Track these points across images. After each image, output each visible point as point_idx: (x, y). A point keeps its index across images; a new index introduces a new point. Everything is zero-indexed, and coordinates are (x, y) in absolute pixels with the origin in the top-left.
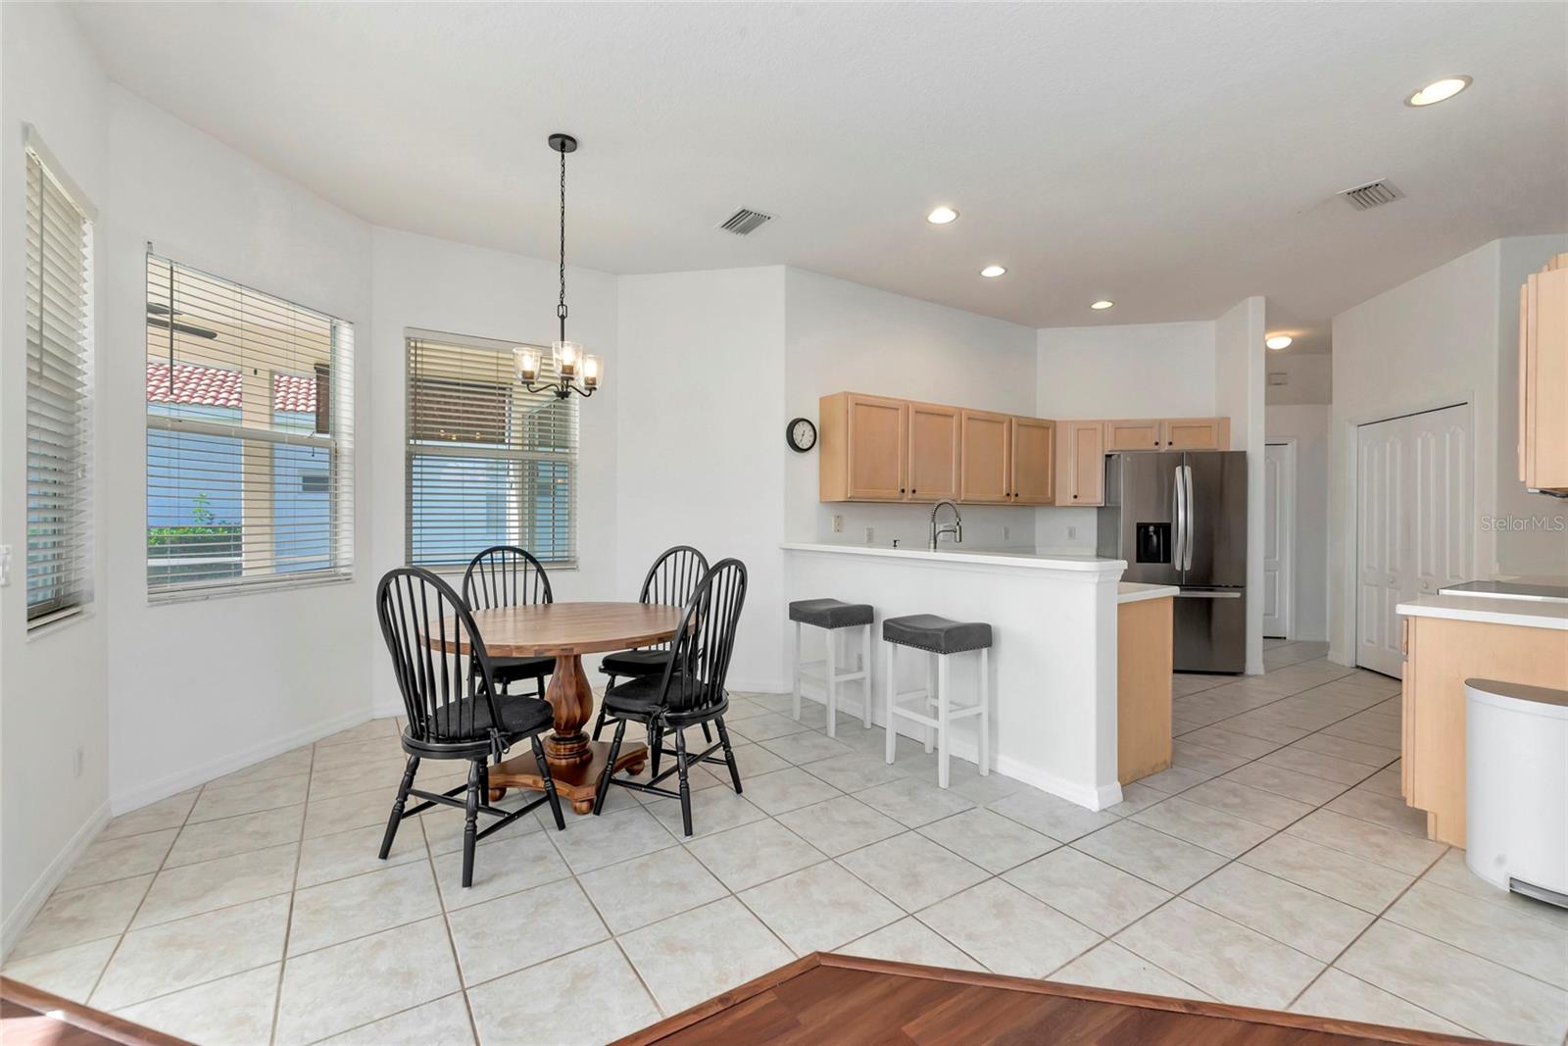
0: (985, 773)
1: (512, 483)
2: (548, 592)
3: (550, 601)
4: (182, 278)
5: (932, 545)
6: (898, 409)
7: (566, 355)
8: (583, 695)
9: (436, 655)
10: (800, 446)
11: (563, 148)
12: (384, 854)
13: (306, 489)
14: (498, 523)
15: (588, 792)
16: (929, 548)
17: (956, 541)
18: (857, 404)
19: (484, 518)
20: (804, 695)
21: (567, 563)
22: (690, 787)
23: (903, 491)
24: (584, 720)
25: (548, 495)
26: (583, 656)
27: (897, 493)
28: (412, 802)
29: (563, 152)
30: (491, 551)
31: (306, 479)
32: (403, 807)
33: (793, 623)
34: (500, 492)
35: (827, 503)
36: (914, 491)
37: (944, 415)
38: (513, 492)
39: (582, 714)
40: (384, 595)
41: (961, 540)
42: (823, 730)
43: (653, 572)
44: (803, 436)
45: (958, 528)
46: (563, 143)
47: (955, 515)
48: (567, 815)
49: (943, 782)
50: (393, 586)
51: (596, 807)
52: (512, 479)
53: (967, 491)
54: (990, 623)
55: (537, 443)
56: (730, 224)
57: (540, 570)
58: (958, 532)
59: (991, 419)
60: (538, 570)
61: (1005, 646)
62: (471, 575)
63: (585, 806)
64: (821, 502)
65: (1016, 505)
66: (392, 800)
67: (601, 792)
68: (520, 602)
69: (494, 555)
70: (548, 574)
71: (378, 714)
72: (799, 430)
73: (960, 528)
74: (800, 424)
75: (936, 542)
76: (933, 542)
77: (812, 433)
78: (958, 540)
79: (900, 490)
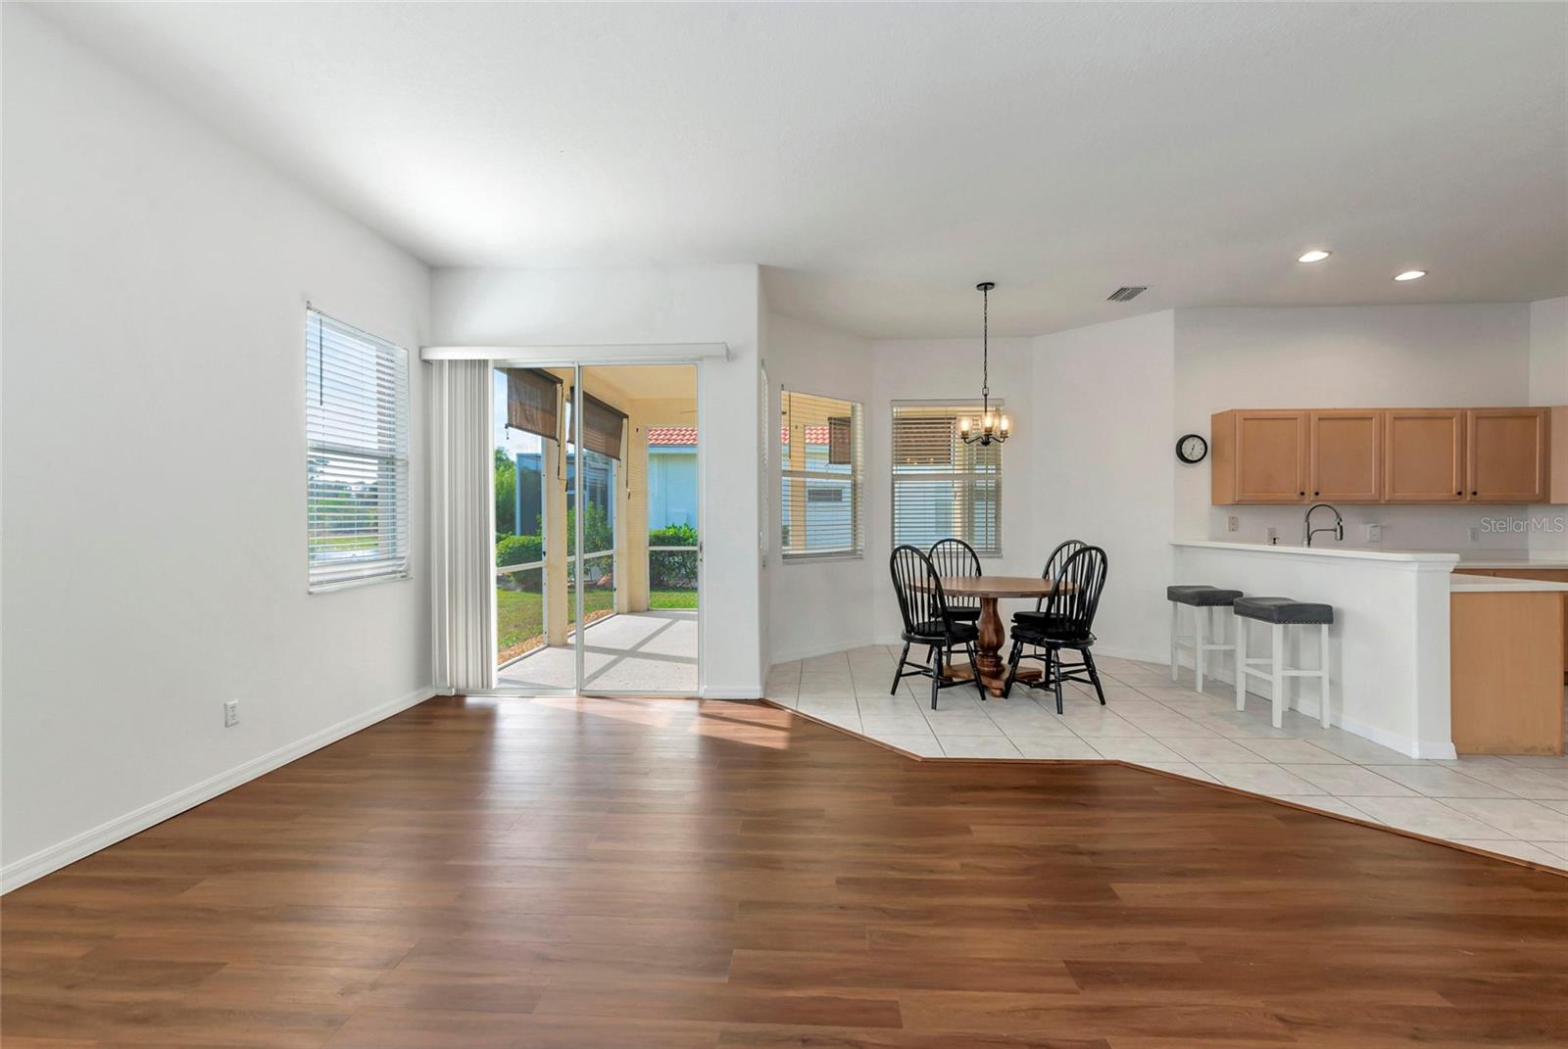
0: (1326, 725)
1: (956, 492)
2: (979, 569)
3: (980, 574)
4: (794, 399)
5: (1306, 542)
6: (1298, 419)
7: (988, 421)
8: (999, 630)
9: (919, 594)
10: (1190, 458)
11: (985, 291)
12: (893, 693)
14: (948, 526)
15: (1000, 684)
16: (1302, 544)
17: (1336, 538)
18: (1245, 419)
19: (934, 520)
20: (1181, 664)
21: (996, 552)
23: (1302, 494)
24: (1000, 645)
25: (982, 500)
26: (999, 599)
27: (1296, 496)
28: (907, 669)
30: (942, 541)
32: (901, 671)
33: (1171, 602)
34: (948, 503)
35: (1218, 505)
36: (1317, 494)
37: (1361, 418)
38: (957, 503)
39: (998, 640)
40: (893, 558)
41: (1341, 539)
42: (1193, 689)
43: (1052, 558)
44: (1193, 449)
45: (1338, 527)
46: (986, 286)
47: (1335, 517)
48: (987, 695)
49: (1277, 722)
50: (898, 555)
51: (1005, 694)
52: (956, 489)
53: (1394, 491)
54: (1330, 604)
55: (975, 462)
56: (1115, 296)
57: (974, 555)
58: (1339, 530)
59: (1430, 416)
61: (1348, 628)
63: (998, 692)
64: (1214, 505)
65: (1473, 503)
66: (896, 667)
67: (1008, 684)
68: (961, 574)
70: (980, 559)
71: (877, 642)
72: (1187, 449)
73: (1341, 527)
74: (1190, 439)
75: (1309, 539)
76: (1306, 539)
77: (1203, 446)
78: (1339, 538)
79: (1298, 493)
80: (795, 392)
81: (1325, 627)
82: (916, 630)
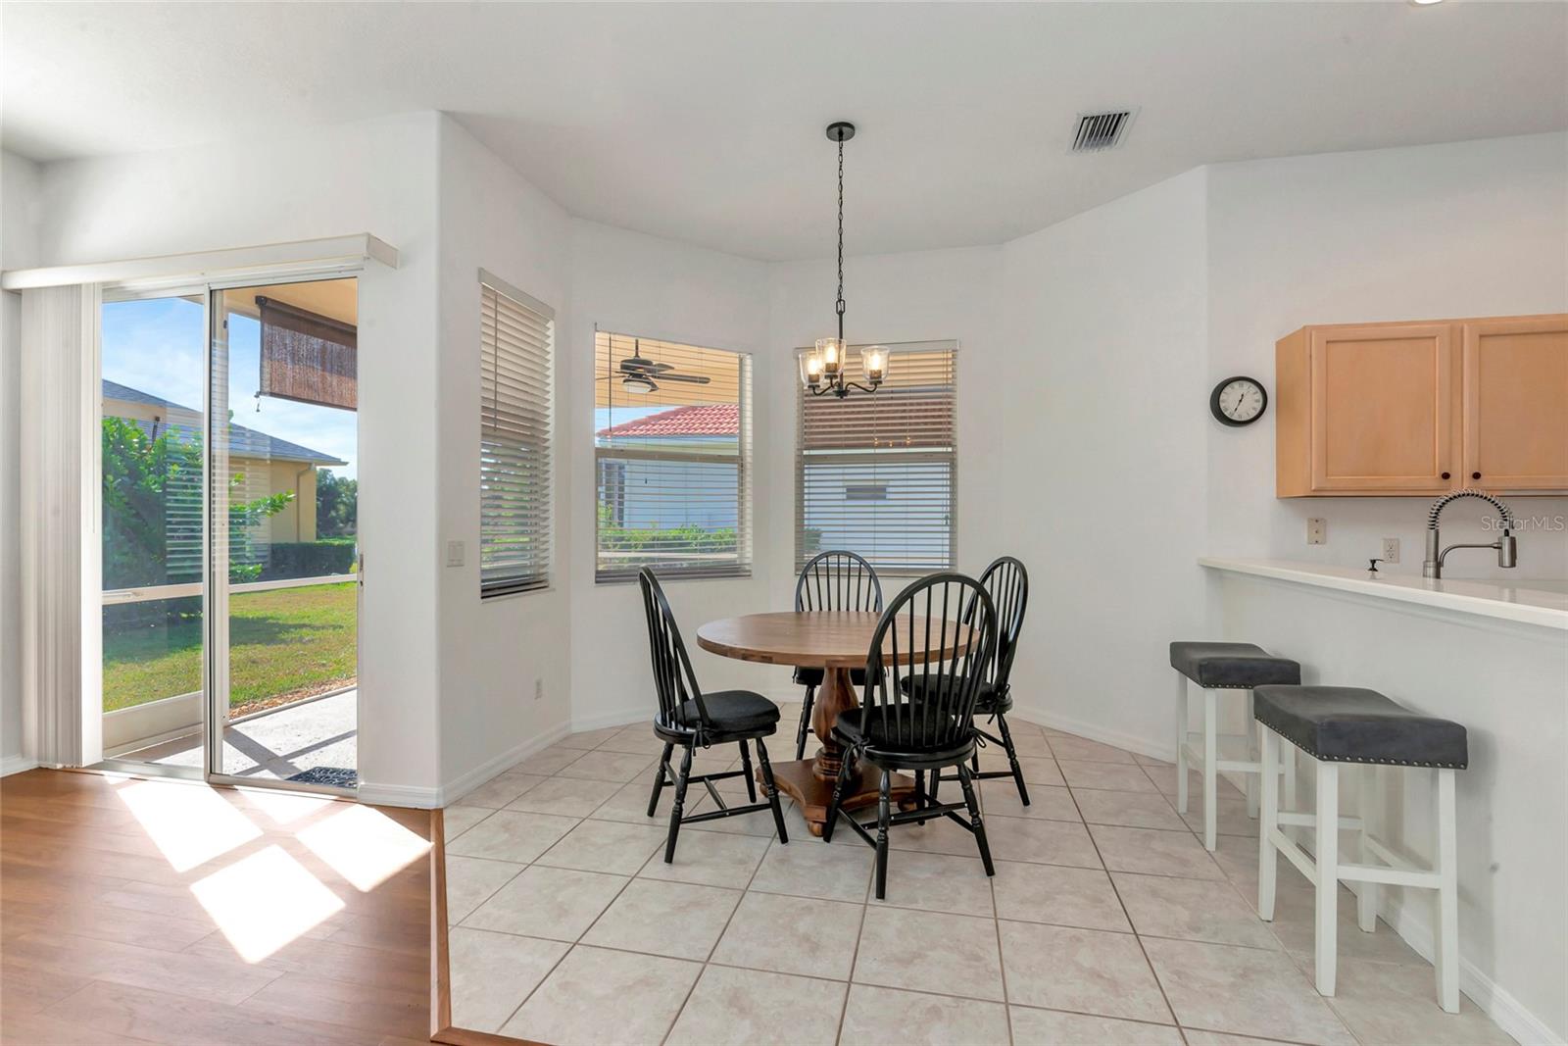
4: (618, 344)
5: (1431, 571)
6: (1435, 338)
10: (1235, 417)
11: (841, 137)
13: (849, 498)
17: (1501, 564)
18: (1329, 342)
22: (889, 841)
23: (1446, 476)
27: (1432, 481)
29: (840, 140)
30: (827, 555)
31: (850, 489)
35: (1286, 498)
36: (1477, 476)
41: (1513, 564)
44: (1241, 402)
45: (1506, 542)
46: (841, 131)
47: (1504, 521)
51: (825, 832)
54: (1465, 724)
56: (1080, 142)
57: (873, 577)
58: (1506, 548)
60: (871, 577)
62: (806, 577)
64: (1278, 498)
67: (830, 818)
69: (829, 559)
70: (880, 581)
72: (1229, 401)
73: (1513, 542)
74: (1236, 385)
75: (1438, 565)
76: (1432, 564)
77: (1259, 396)
78: (1507, 560)
79: (1438, 474)
80: (615, 334)
81: (1447, 778)
82: (680, 716)
